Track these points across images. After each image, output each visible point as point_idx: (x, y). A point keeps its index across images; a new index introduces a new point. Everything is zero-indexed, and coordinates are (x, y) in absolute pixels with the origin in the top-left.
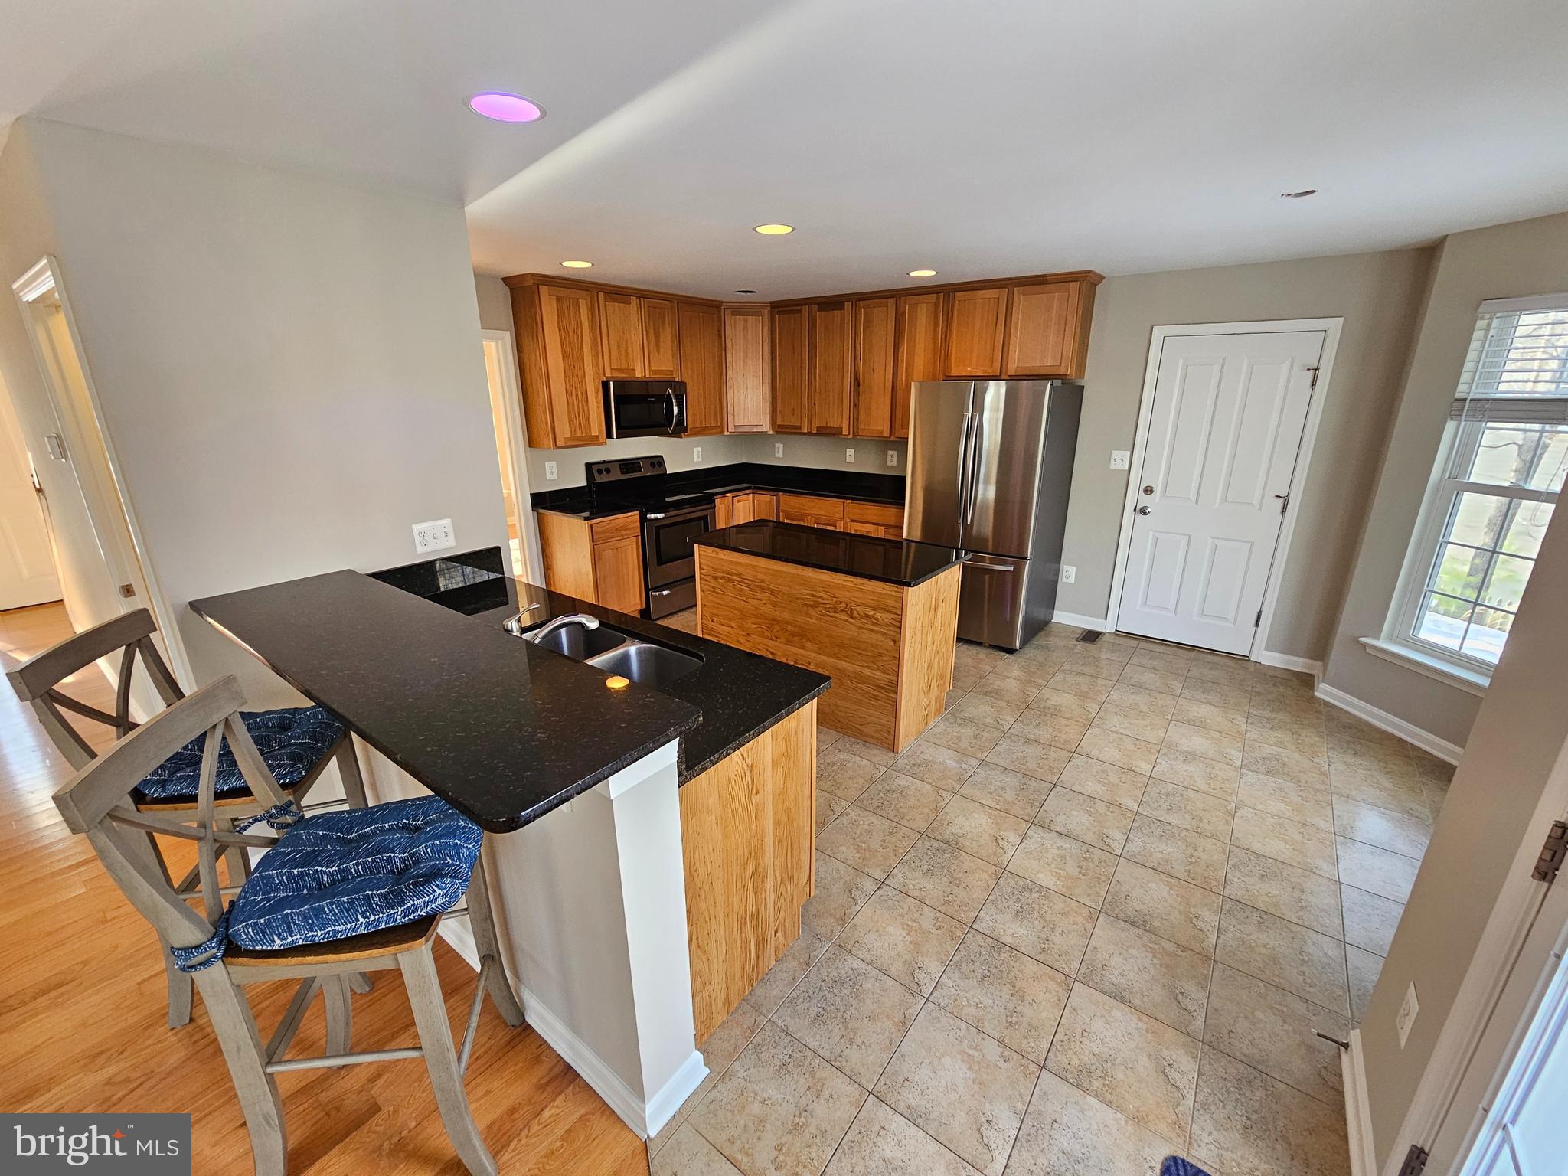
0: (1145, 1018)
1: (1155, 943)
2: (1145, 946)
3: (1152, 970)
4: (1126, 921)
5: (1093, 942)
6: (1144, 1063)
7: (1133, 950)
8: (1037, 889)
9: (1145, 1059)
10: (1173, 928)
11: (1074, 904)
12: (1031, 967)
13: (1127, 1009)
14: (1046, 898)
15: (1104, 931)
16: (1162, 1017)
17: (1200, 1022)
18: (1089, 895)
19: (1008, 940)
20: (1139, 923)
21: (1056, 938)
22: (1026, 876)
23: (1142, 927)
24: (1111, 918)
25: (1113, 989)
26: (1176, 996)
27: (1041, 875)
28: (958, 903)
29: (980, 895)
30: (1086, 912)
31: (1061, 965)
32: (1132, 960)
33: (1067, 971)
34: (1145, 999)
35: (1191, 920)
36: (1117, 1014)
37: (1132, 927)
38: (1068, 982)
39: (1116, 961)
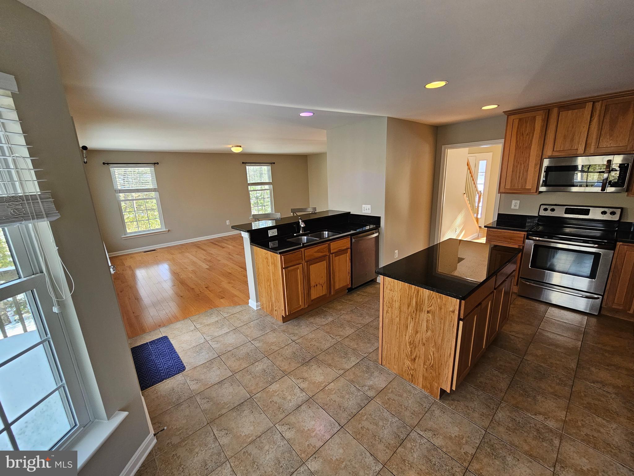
0: (211, 385)
1: (229, 407)
2: (230, 402)
3: (221, 398)
4: (242, 403)
5: (241, 387)
6: (203, 377)
7: (231, 397)
8: (272, 381)
9: (203, 378)
10: (229, 419)
11: (260, 390)
12: (244, 365)
13: (216, 382)
14: (267, 382)
15: (243, 393)
16: (208, 390)
17: (198, 399)
18: (260, 397)
19: (257, 364)
20: (238, 408)
21: (250, 377)
22: (280, 380)
23: (237, 407)
24: (247, 399)
25: (224, 382)
26: (209, 399)
27: (278, 386)
28: (277, 356)
29: (278, 363)
30: (254, 392)
31: (240, 373)
32: (228, 395)
33: (237, 374)
34: (215, 389)
35: (228, 431)
36: (217, 379)
37: (239, 404)
38: (234, 373)
39: (231, 390)
